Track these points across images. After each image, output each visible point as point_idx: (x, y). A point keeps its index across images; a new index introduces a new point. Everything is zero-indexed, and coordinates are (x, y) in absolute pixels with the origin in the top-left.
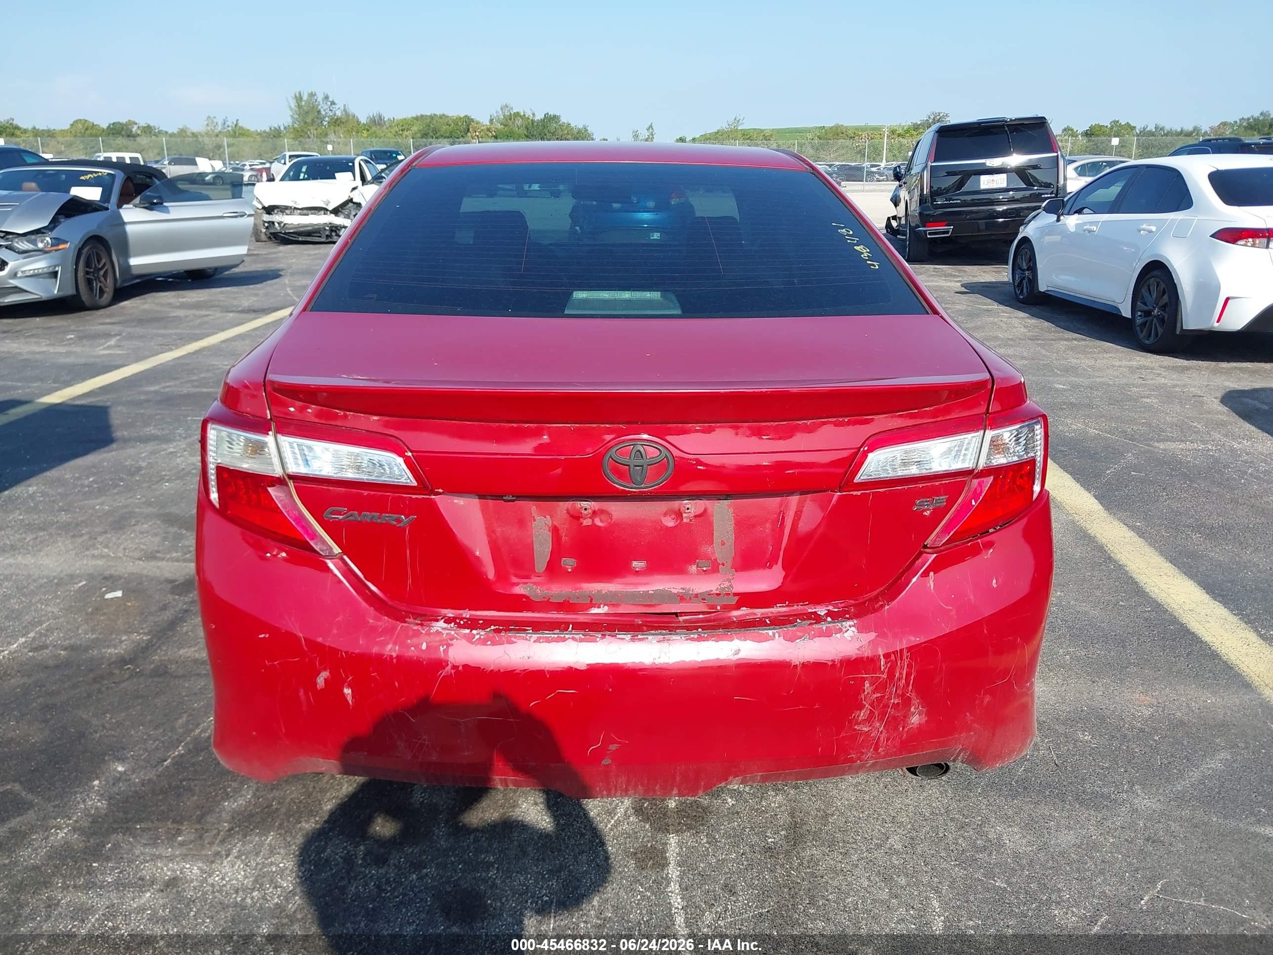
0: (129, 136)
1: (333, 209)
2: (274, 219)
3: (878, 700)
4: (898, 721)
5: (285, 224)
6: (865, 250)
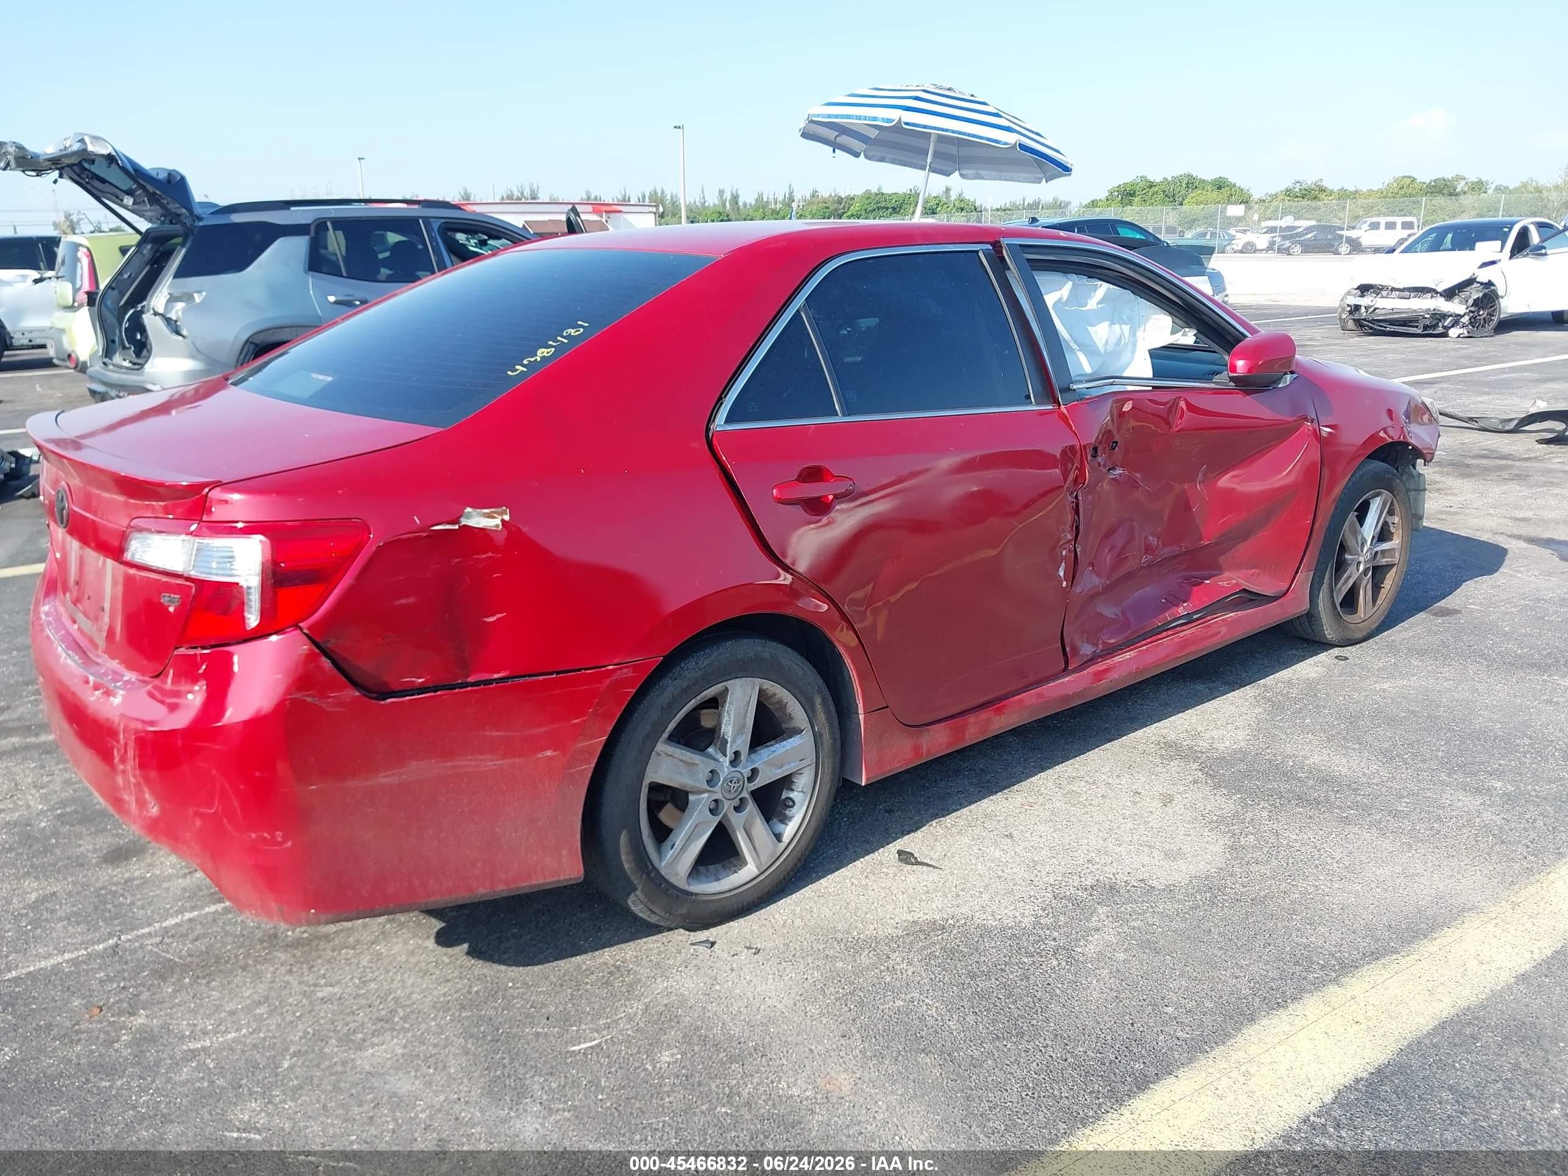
0: (1451, 194)
1: (1445, 291)
2: (1364, 302)
3: (124, 772)
4: (142, 804)
5: (1375, 309)
6: (545, 354)
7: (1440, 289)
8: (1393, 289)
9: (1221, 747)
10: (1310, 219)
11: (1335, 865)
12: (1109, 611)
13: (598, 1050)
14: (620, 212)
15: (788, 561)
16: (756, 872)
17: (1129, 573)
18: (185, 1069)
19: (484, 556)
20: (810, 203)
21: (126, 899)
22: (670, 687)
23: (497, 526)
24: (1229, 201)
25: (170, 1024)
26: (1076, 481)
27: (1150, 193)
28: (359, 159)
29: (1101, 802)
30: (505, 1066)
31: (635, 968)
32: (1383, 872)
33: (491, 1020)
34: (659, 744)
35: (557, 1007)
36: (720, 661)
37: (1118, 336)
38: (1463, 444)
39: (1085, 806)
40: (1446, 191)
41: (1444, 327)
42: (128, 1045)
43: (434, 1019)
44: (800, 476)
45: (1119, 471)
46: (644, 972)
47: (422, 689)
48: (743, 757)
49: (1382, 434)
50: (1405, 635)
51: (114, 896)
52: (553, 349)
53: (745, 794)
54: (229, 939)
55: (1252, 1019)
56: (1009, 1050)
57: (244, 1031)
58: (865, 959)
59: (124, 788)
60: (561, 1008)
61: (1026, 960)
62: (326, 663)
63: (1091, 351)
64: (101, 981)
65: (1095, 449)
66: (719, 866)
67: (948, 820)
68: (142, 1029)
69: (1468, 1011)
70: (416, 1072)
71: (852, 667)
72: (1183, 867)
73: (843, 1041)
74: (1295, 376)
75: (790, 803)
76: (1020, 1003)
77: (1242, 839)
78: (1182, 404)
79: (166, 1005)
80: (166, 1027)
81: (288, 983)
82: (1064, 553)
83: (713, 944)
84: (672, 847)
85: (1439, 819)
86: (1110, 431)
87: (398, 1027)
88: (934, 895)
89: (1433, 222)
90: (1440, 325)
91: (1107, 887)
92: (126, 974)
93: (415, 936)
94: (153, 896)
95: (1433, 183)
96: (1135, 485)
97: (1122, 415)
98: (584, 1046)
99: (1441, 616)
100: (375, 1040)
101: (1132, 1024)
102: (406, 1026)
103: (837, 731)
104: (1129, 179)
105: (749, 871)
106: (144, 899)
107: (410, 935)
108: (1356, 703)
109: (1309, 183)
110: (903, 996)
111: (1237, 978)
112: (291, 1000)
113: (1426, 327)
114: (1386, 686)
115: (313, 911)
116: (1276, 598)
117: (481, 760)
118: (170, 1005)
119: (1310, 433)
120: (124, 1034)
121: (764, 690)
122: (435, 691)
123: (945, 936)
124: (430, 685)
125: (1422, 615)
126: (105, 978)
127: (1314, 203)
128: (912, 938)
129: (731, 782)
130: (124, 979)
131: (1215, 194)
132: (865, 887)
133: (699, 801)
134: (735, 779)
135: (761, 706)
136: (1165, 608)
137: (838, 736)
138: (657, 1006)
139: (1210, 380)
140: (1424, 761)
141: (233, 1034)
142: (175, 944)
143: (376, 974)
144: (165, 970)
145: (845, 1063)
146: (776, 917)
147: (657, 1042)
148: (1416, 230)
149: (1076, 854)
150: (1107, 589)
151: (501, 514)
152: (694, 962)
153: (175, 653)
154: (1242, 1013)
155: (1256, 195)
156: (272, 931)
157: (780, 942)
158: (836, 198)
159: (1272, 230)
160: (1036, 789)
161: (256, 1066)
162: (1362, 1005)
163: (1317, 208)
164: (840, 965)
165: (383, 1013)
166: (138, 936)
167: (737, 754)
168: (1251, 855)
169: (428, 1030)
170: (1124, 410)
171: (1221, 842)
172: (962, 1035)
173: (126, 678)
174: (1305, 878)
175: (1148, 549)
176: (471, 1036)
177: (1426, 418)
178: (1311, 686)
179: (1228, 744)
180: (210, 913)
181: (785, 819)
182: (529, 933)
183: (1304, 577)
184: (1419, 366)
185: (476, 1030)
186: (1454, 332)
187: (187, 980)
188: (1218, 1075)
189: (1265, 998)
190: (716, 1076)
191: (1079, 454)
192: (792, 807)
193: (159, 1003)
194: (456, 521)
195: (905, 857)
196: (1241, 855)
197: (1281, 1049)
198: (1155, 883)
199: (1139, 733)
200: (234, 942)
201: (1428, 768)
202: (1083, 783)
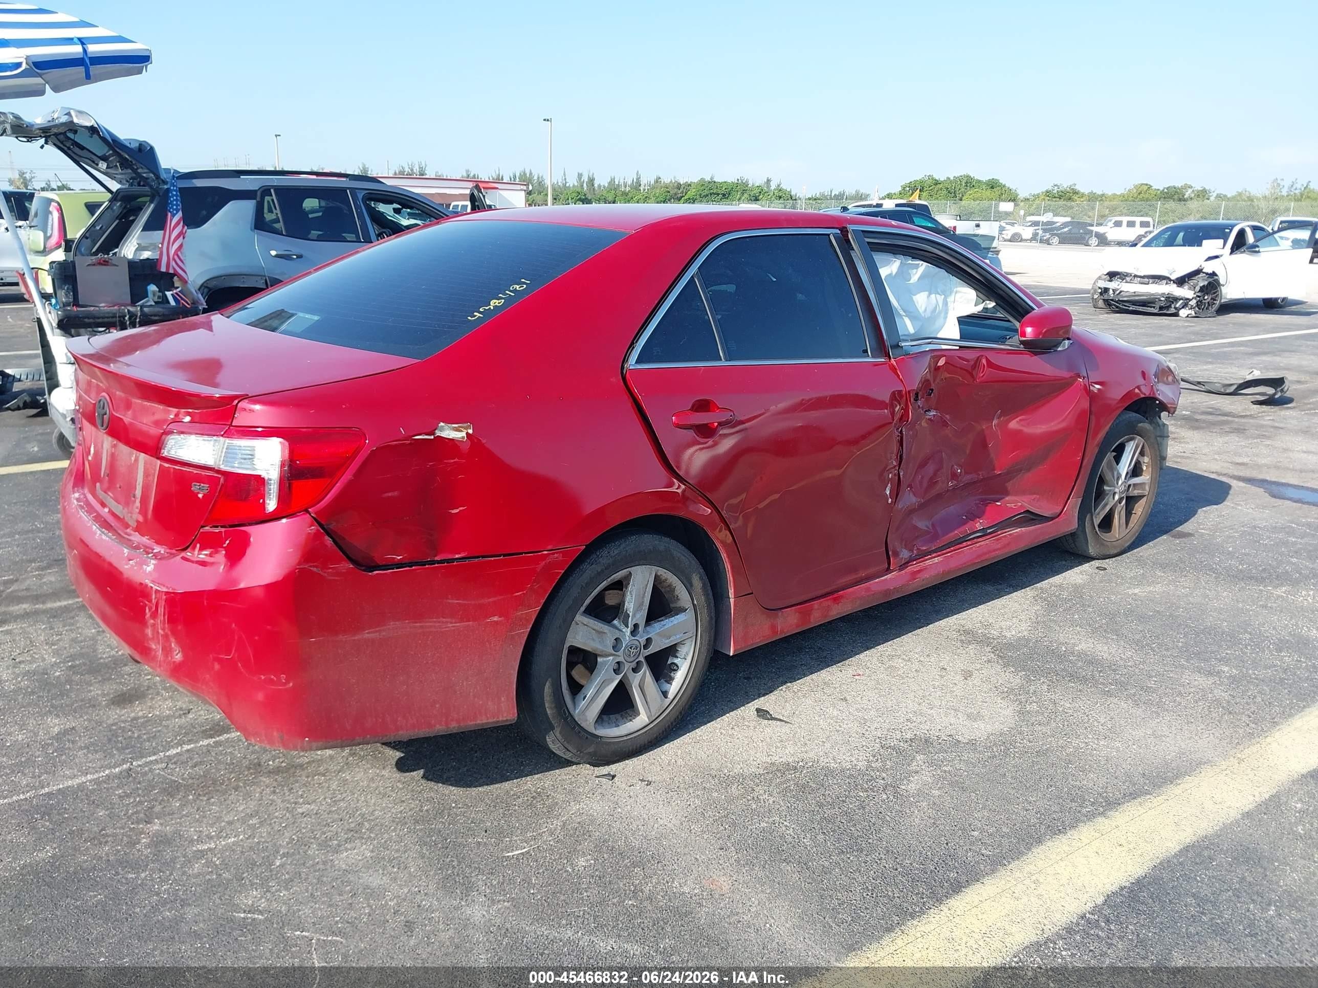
0: (1180, 200)
1: (1177, 279)
2: (1112, 285)
3: (154, 625)
4: (167, 651)
5: (1121, 292)
6: (497, 304)
7: (1173, 277)
8: (1135, 276)
9: (1008, 635)
10: (1065, 216)
11: (1100, 727)
12: (922, 524)
13: (528, 856)
14: (497, 188)
15: (681, 473)
16: (647, 721)
17: (938, 494)
18: (197, 865)
19: (452, 461)
20: (653, 188)
21: (133, 733)
22: (589, 570)
23: (463, 438)
24: (1000, 199)
25: (181, 830)
26: (901, 419)
27: (936, 190)
28: (276, 136)
29: (916, 675)
30: (454, 867)
31: (553, 794)
32: (1139, 733)
33: (440, 832)
34: (577, 616)
35: (492, 823)
36: (627, 551)
37: (934, 306)
38: (1192, 403)
39: (903, 678)
40: (1176, 197)
41: (1175, 308)
42: (148, 846)
43: (395, 830)
44: (693, 406)
45: (933, 413)
46: (560, 797)
47: (400, 565)
48: (641, 629)
49: (1137, 391)
50: (1150, 552)
51: (123, 731)
52: (503, 301)
53: (641, 659)
54: (222, 766)
55: (1040, 841)
56: (852, 861)
57: (241, 837)
58: (734, 790)
59: (153, 638)
60: (496, 823)
61: (862, 794)
62: (328, 541)
63: (914, 317)
64: (120, 797)
65: (917, 394)
66: (618, 716)
67: (796, 685)
68: (157, 834)
69: (1206, 838)
70: (384, 870)
71: (727, 559)
72: (982, 726)
73: (721, 852)
74: (1071, 342)
75: (674, 668)
76: (858, 827)
77: (1027, 706)
78: (984, 361)
79: (176, 816)
80: (177, 833)
81: (273, 801)
82: (890, 476)
83: (614, 777)
84: (584, 698)
85: (1180, 694)
86: (928, 380)
87: (365, 836)
88: (786, 744)
89: (1165, 222)
90: (1173, 306)
91: (923, 740)
92: (140, 792)
93: (373, 766)
94: (155, 732)
95: (1166, 190)
96: (945, 424)
97: (937, 369)
98: (517, 853)
99: (1179, 538)
100: (348, 846)
101: (947, 844)
102: (372, 835)
103: (713, 611)
104: (918, 177)
105: (642, 720)
106: (149, 733)
107: (369, 766)
108: (1113, 603)
109: (1065, 187)
110: (767, 819)
111: (1027, 810)
112: (277, 814)
113: (1161, 308)
114: (1136, 591)
115: (307, 739)
116: (1052, 519)
117: (443, 622)
118: (180, 816)
119: (1082, 387)
120: (144, 838)
121: (659, 576)
122: (411, 566)
123: (797, 775)
124: (407, 561)
125: (1165, 537)
126: (123, 794)
127: (1069, 203)
128: (771, 776)
129: (631, 648)
130: (139, 795)
131: (988, 192)
132: (732, 736)
133: (605, 663)
134: (634, 647)
135: (655, 589)
136: (964, 523)
137: (713, 614)
138: (572, 823)
139: (1003, 343)
140: (1167, 650)
141: (233, 839)
142: (178, 769)
143: (344, 795)
144: (172, 789)
145: (723, 868)
146: (663, 757)
147: (574, 851)
148: (1151, 229)
149: (897, 715)
150: (922, 506)
151: (466, 428)
152: (600, 790)
153: (201, 531)
154: (1031, 837)
155: (1022, 195)
156: (256, 761)
157: (666, 776)
158: (676, 184)
159: (1035, 224)
160: (863, 664)
161: (254, 864)
162: (1124, 832)
163: (1072, 208)
164: (715, 794)
165: (353, 825)
166: (146, 763)
167: (636, 626)
168: (1034, 718)
169: (390, 839)
170: (939, 364)
171: (1011, 708)
172: (815, 849)
173: (155, 551)
174: (1078, 737)
175: (954, 476)
176: (425, 844)
177: (1170, 378)
178: (1077, 589)
179: (1014, 633)
180: (204, 746)
181: (670, 680)
182: (465, 766)
183: (1074, 503)
184: (1156, 339)
185: (428, 839)
186: (1183, 313)
187: (191, 797)
188: (1015, 883)
189: (1049, 826)
190: (623, 876)
191: (905, 398)
192: (676, 670)
193: (169, 814)
194: (432, 433)
195: (762, 713)
196: (1027, 718)
197: (1062, 864)
198: (960, 738)
199: (942, 623)
200: (226, 769)
201: (1170, 655)
202: (900, 661)
